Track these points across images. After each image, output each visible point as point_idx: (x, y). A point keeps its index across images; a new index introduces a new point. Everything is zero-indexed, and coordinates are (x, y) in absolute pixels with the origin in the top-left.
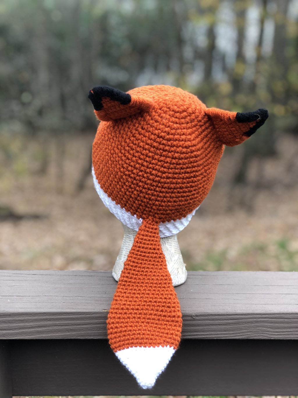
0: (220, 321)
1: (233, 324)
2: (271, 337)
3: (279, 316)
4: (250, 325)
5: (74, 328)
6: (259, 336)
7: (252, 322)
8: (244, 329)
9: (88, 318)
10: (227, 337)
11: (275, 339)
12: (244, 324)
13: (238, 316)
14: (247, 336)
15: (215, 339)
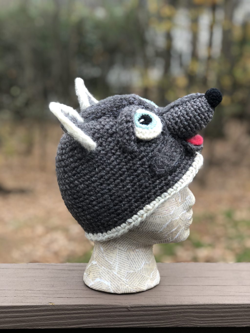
0: (152, 312)
1: (163, 314)
2: (197, 325)
3: (204, 307)
4: (179, 315)
5: (23, 319)
6: (186, 324)
7: (180, 313)
8: (174, 319)
9: (35, 311)
10: (158, 325)
11: (201, 326)
12: (173, 314)
13: (168, 308)
14: (176, 324)
15: (148, 327)
